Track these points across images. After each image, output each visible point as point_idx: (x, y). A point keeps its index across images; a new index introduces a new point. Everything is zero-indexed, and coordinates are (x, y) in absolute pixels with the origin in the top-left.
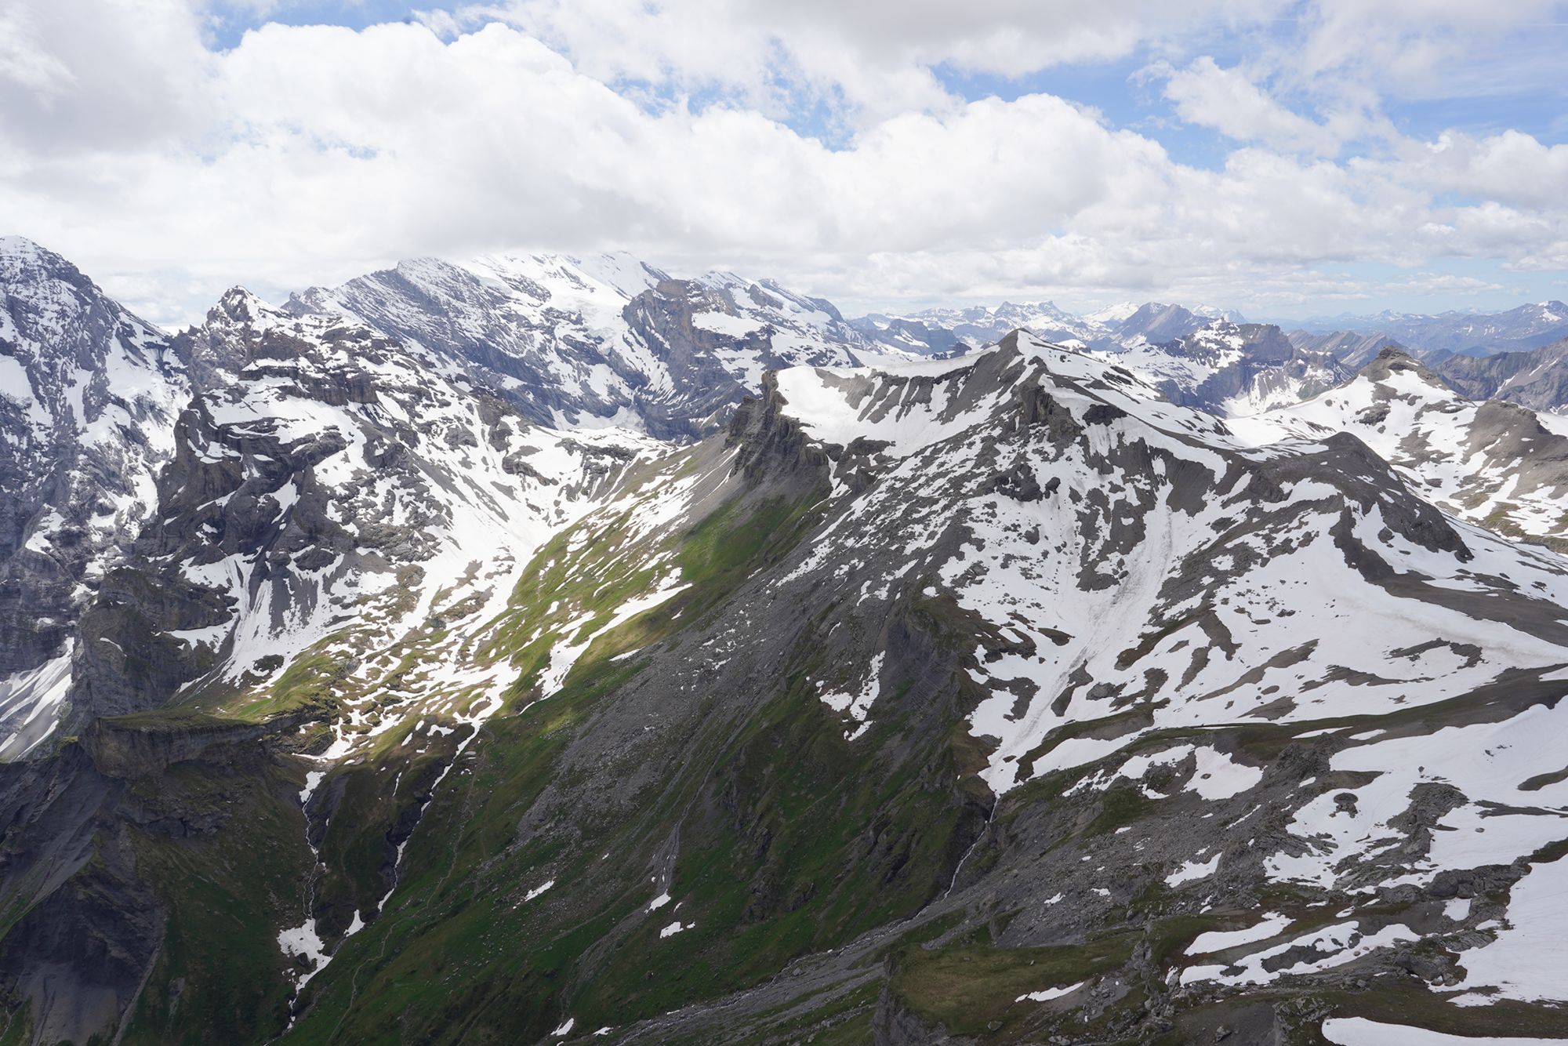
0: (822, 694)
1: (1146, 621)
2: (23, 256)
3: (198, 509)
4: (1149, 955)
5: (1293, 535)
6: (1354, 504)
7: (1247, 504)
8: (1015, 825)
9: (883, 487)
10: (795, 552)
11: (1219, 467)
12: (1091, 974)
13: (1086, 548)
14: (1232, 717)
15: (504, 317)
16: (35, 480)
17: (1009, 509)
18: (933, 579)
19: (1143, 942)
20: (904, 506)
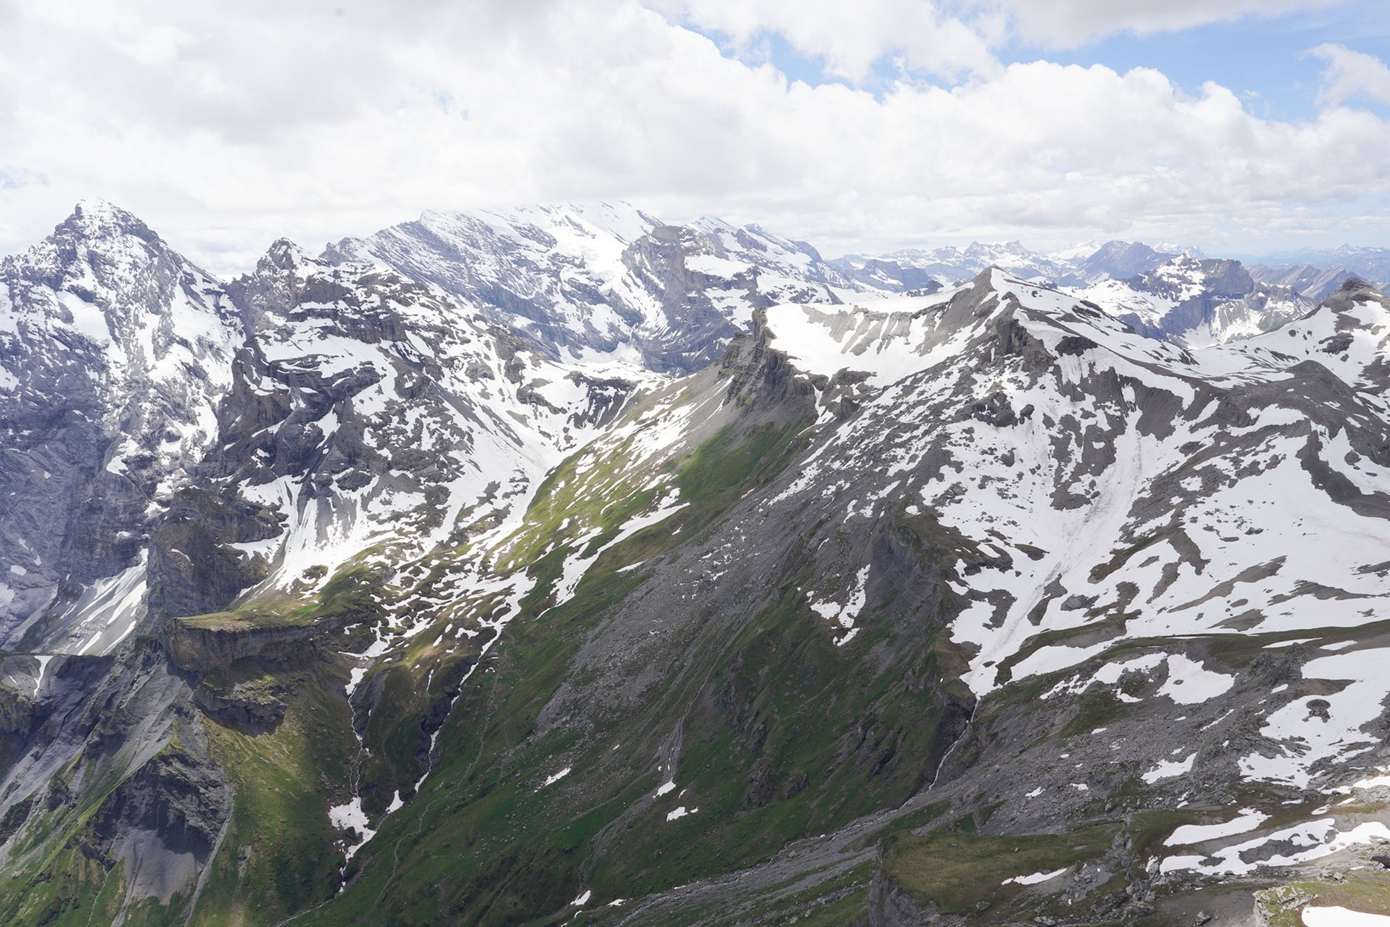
0: (812, 603)
1: (1117, 539)
2: (101, 214)
3: (253, 436)
4: (1129, 845)
5: (1260, 458)
6: (1320, 428)
7: (1215, 428)
8: (995, 724)
9: (866, 414)
10: (785, 474)
11: (1187, 394)
12: (1073, 861)
13: (1059, 471)
14: (1202, 628)
15: (514, 263)
16: (113, 411)
17: (985, 434)
18: (914, 498)
19: (1124, 833)
20: (887, 431)
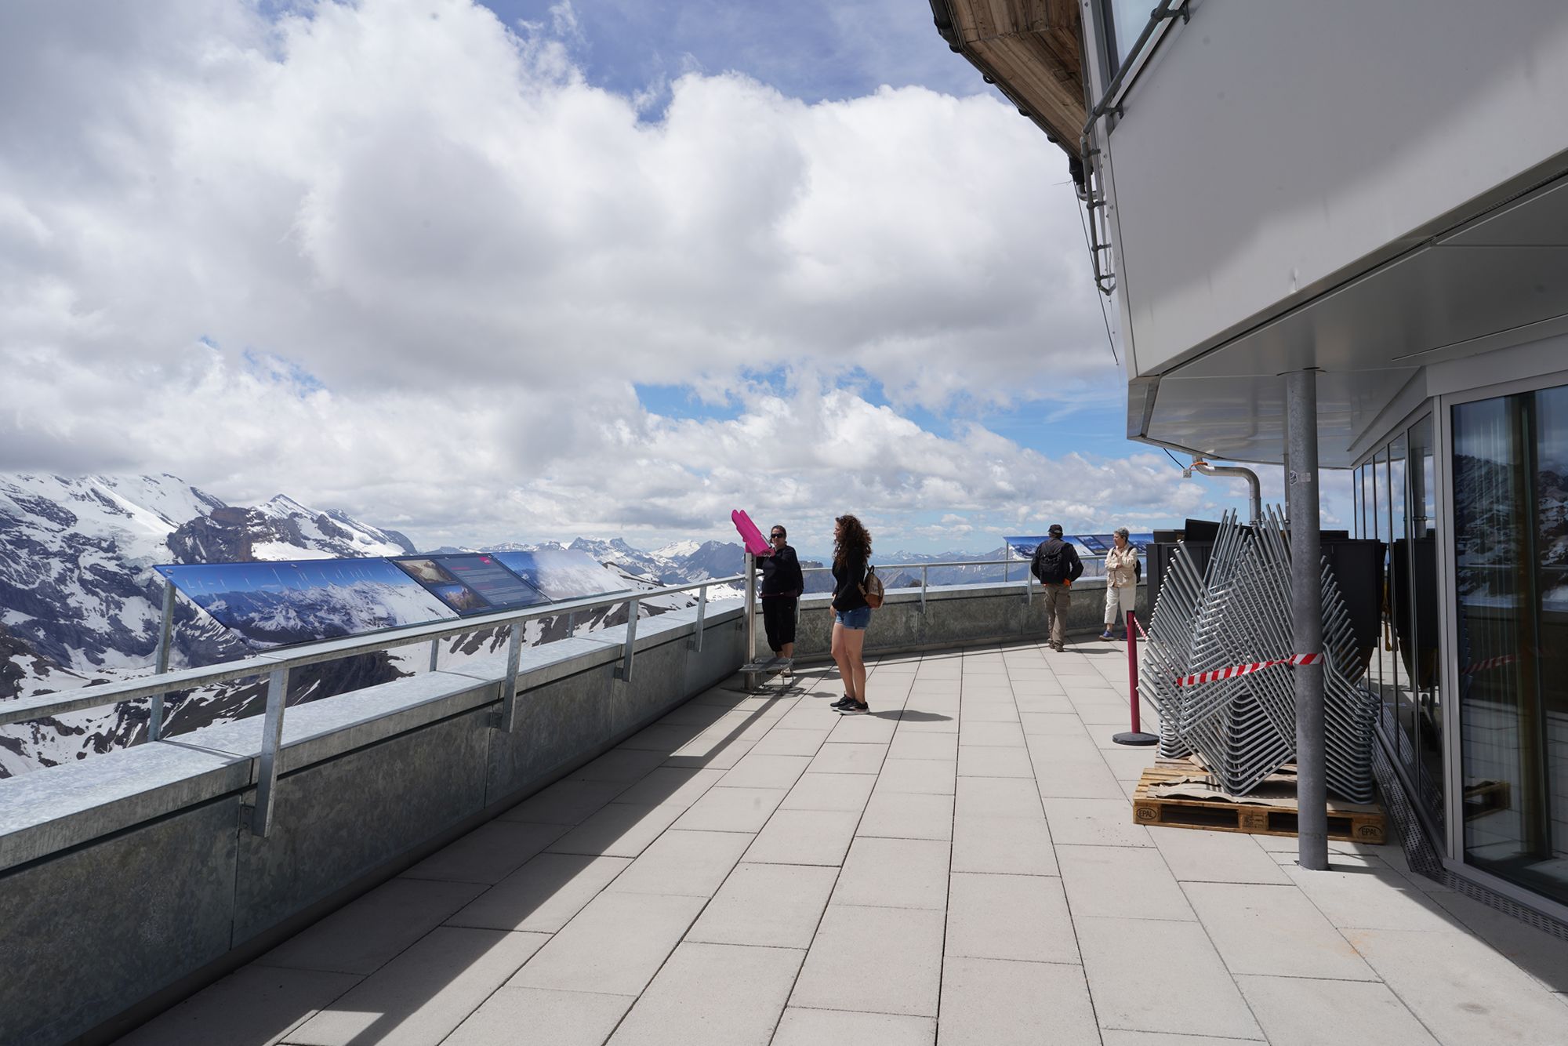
15: (10, 542)
